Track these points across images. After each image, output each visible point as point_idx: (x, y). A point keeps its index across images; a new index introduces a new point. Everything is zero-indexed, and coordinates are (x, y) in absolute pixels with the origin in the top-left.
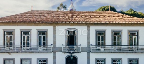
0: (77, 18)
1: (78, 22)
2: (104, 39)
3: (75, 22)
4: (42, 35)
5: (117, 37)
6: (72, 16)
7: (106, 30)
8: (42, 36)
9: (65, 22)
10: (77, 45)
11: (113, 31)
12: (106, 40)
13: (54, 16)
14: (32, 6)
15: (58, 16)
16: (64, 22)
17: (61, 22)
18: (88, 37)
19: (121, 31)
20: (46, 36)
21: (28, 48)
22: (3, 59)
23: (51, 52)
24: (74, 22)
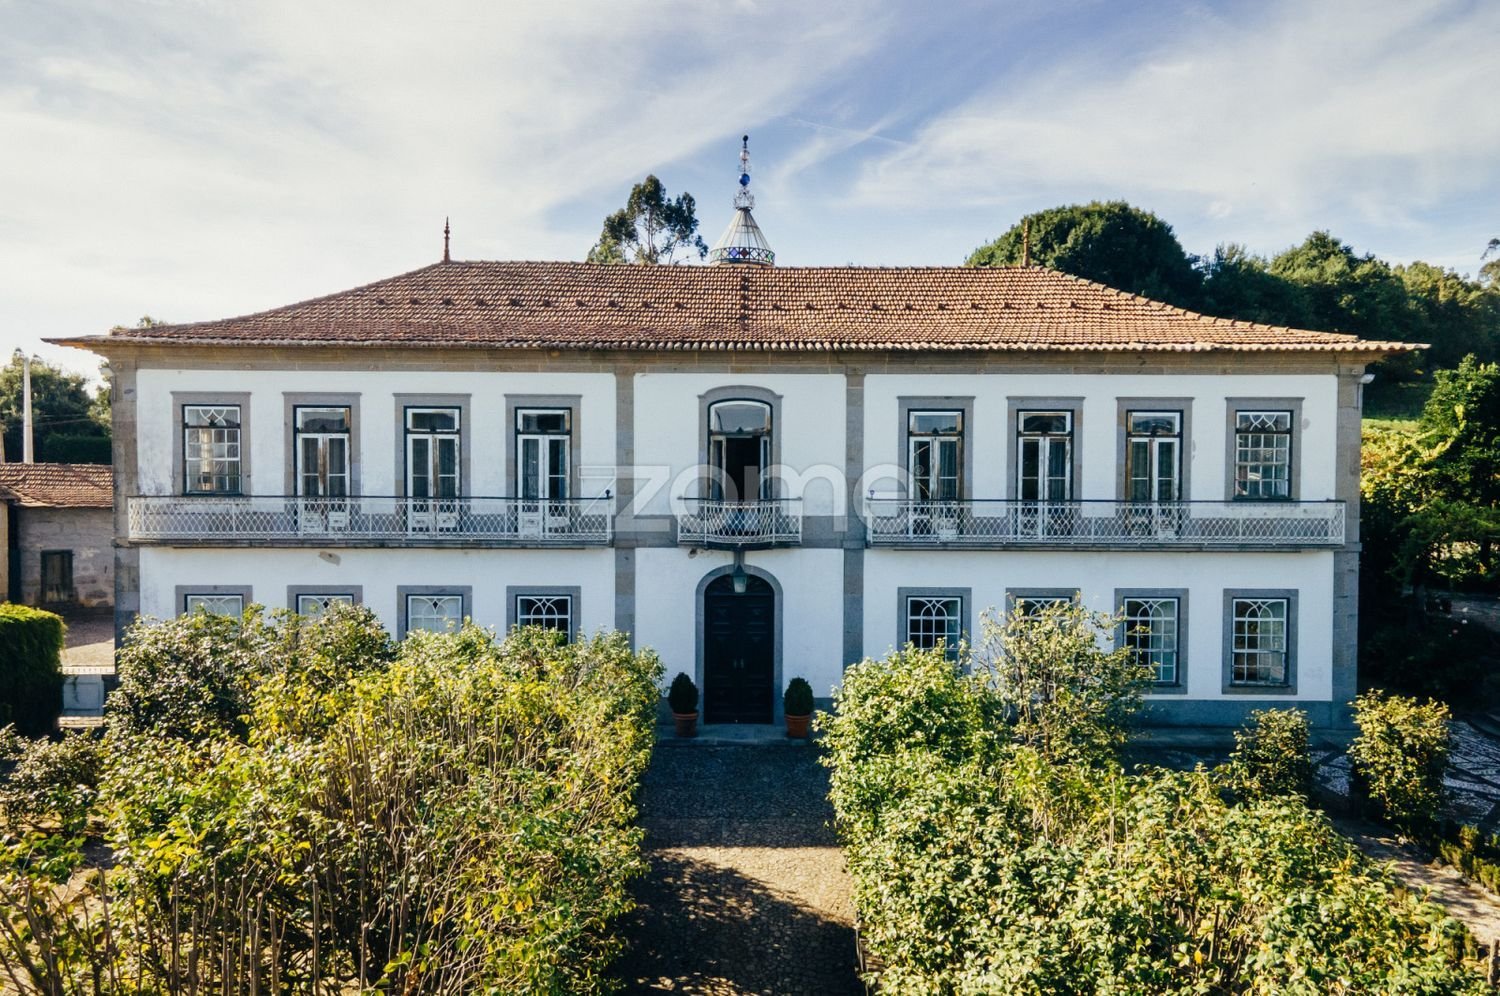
0: (780, 320)
1: (783, 345)
2: (958, 459)
3: (762, 343)
4: (543, 432)
5: (1045, 444)
6: (745, 307)
7: (973, 398)
8: (544, 441)
9: (696, 345)
10: (779, 500)
11: (1017, 405)
12: (971, 469)
13: (612, 304)
14: (447, 232)
15: (646, 305)
16: (687, 345)
17: (670, 345)
18: (849, 447)
19: (1075, 406)
20: (567, 437)
21: (449, 520)
22: (291, 588)
23: (602, 544)
24: (756, 345)
